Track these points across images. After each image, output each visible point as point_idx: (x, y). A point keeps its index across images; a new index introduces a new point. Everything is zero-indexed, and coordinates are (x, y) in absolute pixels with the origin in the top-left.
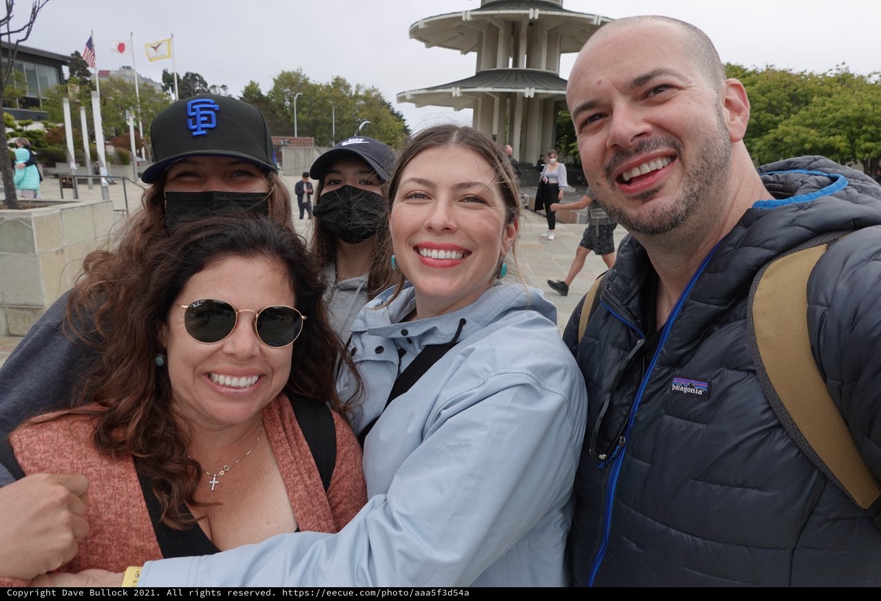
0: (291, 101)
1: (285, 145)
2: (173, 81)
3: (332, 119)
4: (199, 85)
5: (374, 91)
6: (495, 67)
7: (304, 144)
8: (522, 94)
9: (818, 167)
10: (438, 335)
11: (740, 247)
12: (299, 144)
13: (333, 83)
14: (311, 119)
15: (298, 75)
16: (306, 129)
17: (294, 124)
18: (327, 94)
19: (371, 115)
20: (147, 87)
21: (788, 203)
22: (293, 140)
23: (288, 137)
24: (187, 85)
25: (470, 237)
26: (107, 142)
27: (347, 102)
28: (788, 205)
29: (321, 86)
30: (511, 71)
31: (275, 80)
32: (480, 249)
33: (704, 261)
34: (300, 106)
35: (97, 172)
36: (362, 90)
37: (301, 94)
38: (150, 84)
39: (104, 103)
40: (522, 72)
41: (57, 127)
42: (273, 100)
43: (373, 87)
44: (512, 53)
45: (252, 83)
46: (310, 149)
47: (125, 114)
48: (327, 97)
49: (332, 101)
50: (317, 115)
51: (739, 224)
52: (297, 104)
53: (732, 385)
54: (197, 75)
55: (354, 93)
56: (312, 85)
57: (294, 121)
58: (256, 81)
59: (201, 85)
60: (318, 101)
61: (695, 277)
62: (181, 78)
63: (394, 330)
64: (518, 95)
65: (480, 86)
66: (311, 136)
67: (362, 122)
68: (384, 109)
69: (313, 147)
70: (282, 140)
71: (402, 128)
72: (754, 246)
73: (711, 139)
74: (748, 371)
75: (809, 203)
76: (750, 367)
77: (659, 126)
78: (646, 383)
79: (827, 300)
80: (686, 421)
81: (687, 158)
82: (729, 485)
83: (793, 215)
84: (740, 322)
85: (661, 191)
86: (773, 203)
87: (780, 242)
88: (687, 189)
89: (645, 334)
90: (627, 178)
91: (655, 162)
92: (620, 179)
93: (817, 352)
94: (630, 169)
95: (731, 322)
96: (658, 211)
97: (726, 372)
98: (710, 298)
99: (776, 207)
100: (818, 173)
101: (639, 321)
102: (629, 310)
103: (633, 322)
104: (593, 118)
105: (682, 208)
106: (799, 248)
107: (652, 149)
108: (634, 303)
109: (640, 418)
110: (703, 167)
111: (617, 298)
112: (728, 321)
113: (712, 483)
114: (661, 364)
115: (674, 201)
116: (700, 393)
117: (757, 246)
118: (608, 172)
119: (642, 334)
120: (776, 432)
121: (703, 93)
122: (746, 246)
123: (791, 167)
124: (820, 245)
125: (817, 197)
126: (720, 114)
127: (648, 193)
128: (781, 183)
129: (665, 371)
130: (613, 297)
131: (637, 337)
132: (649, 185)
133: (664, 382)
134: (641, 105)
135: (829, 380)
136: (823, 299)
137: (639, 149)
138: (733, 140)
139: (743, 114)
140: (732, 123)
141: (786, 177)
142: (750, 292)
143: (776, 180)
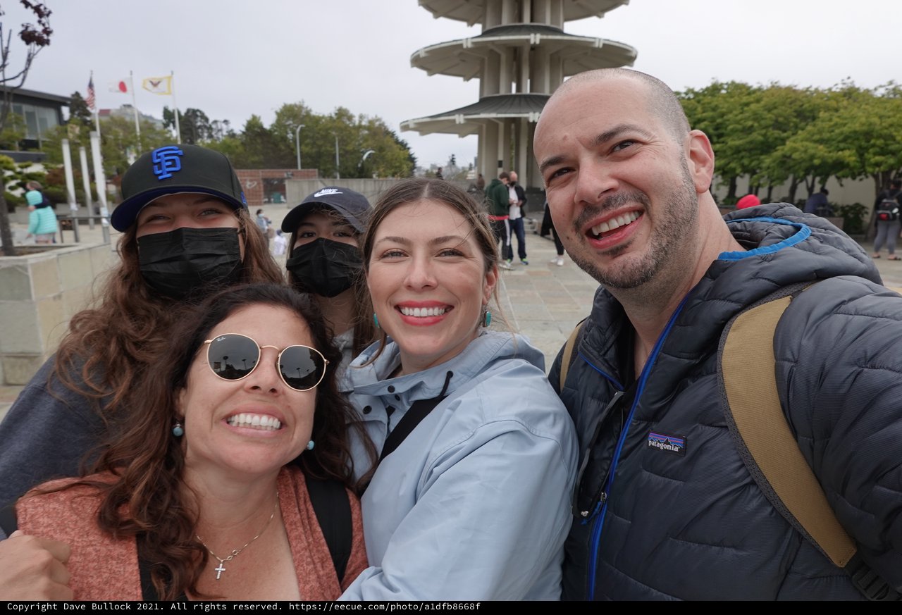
0: (294, 133)
1: (289, 178)
2: (174, 117)
3: (335, 150)
4: (201, 121)
5: (378, 120)
6: (498, 92)
7: (308, 178)
8: (527, 119)
9: (783, 215)
10: (426, 390)
11: (707, 300)
12: (303, 176)
13: (336, 114)
14: (314, 150)
15: (301, 107)
16: (309, 160)
17: (296, 157)
18: (330, 125)
19: (375, 145)
20: (148, 124)
21: (752, 255)
22: (297, 172)
23: (292, 170)
24: (189, 122)
25: (450, 291)
26: (109, 181)
27: (350, 133)
28: (751, 257)
29: (323, 117)
30: (514, 96)
31: (277, 113)
32: (462, 303)
33: (675, 314)
34: (303, 138)
35: (98, 212)
36: (366, 120)
37: (303, 126)
38: (150, 121)
39: (104, 142)
40: (526, 97)
41: (58, 169)
42: (276, 133)
43: (376, 116)
44: (515, 79)
45: (254, 117)
46: (313, 181)
47: (125, 153)
48: (330, 128)
49: (336, 132)
50: (320, 147)
51: (706, 276)
52: (300, 137)
53: (708, 441)
54: (198, 110)
55: (357, 123)
56: (314, 117)
57: (296, 153)
58: (257, 114)
59: (203, 120)
60: (321, 132)
61: (667, 329)
62: (183, 114)
63: (380, 388)
64: (522, 120)
65: (483, 112)
66: (315, 167)
67: (367, 151)
68: (388, 138)
69: (317, 179)
70: (285, 173)
71: (407, 156)
72: (720, 299)
73: (676, 194)
74: (722, 427)
75: (773, 255)
76: (723, 424)
77: (625, 181)
78: (624, 438)
79: (793, 355)
80: (663, 478)
81: (655, 213)
82: (707, 544)
83: (756, 268)
84: (712, 377)
85: (630, 247)
86: (738, 255)
87: (745, 295)
88: (656, 244)
89: (623, 386)
90: (596, 233)
91: (623, 217)
92: (589, 234)
93: (786, 408)
94: (598, 224)
95: (703, 375)
96: (629, 266)
97: (701, 428)
98: (681, 352)
99: (740, 258)
100: (784, 221)
101: (617, 372)
102: (606, 361)
103: (611, 374)
104: (560, 172)
105: (652, 263)
106: (765, 300)
107: (619, 204)
108: (611, 353)
109: (619, 474)
110: (670, 222)
111: (594, 348)
112: (701, 375)
113: (691, 542)
114: (638, 419)
115: (643, 256)
116: (676, 449)
117: (724, 300)
118: (577, 226)
119: (620, 386)
120: (749, 491)
121: (668, 147)
122: (713, 299)
123: (758, 214)
124: (784, 296)
125: (780, 248)
126: (685, 167)
127: (617, 249)
128: (747, 232)
129: (643, 425)
130: (590, 348)
131: (615, 388)
132: (618, 241)
133: (642, 437)
134: (607, 160)
135: (800, 438)
136: (789, 355)
137: (606, 205)
138: (699, 192)
139: (708, 165)
140: (698, 174)
141: (753, 225)
142: (719, 345)
143: (744, 228)
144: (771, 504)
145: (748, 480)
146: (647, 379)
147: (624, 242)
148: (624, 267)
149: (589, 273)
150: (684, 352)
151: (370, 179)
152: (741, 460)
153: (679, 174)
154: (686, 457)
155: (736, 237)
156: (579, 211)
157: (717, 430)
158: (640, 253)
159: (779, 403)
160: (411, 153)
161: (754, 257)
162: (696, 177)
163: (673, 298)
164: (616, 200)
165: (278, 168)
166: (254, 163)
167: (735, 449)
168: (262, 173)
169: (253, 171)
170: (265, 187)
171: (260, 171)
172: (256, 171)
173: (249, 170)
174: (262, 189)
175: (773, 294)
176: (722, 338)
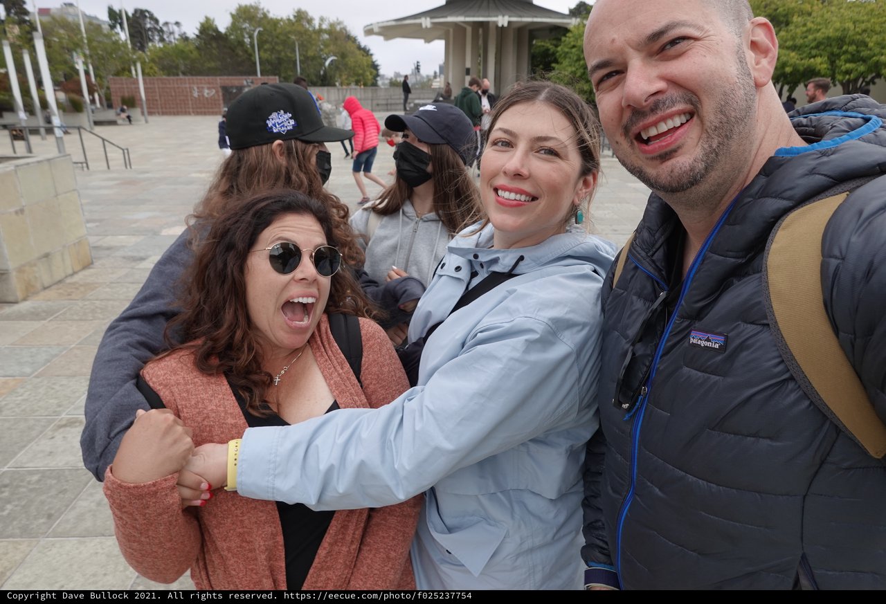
0: (251, 37)
2: (121, 18)
3: (296, 56)
4: (150, 23)
5: (338, 24)
9: (854, 108)
10: (500, 264)
11: (759, 198)
13: (295, 17)
14: (273, 57)
15: (257, 9)
16: (269, 67)
17: (255, 63)
18: (289, 28)
19: (337, 51)
20: (93, 25)
21: (813, 149)
22: (256, 79)
23: (251, 77)
24: (138, 23)
25: (538, 185)
26: (57, 88)
27: (311, 37)
28: (810, 152)
29: (281, 20)
31: (232, 15)
32: (546, 197)
33: (724, 214)
34: (261, 43)
35: (49, 121)
36: (326, 23)
37: (261, 29)
38: (96, 22)
39: (48, 45)
42: (231, 37)
43: (337, 20)
45: (208, 20)
47: (73, 57)
48: (289, 32)
49: (295, 36)
50: (280, 52)
51: (760, 173)
52: (258, 41)
53: (748, 338)
54: (146, 11)
55: (317, 27)
56: (272, 19)
57: (255, 59)
58: (211, 16)
59: (153, 22)
60: (280, 36)
61: (715, 229)
62: (130, 14)
63: (468, 253)
65: (450, 15)
66: (275, 75)
67: (328, 58)
68: (350, 43)
70: (244, 80)
71: (370, 63)
72: (771, 197)
73: (729, 92)
74: (764, 325)
75: (833, 149)
76: (765, 322)
77: (673, 82)
78: (667, 335)
79: (841, 252)
80: (703, 374)
81: (705, 114)
82: (742, 435)
83: (813, 163)
84: (757, 275)
85: (680, 151)
86: (795, 151)
87: (798, 192)
88: (706, 146)
89: (668, 286)
90: (645, 138)
91: (672, 120)
92: (638, 138)
93: (829, 305)
94: (646, 128)
95: (750, 275)
96: (677, 171)
97: (743, 326)
98: (728, 251)
99: (798, 154)
100: (853, 114)
101: (664, 273)
102: (653, 261)
103: (657, 274)
104: (609, 75)
105: (701, 166)
106: (819, 197)
107: (667, 107)
108: (659, 255)
109: (661, 368)
110: (721, 122)
111: (643, 249)
112: (747, 274)
113: (727, 433)
114: (682, 317)
115: (692, 159)
116: (717, 346)
117: (775, 197)
118: (626, 131)
119: (666, 287)
120: (788, 384)
121: (722, 41)
122: (764, 197)
123: (827, 108)
124: (840, 193)
125: (843, 142)
126: (742, 60)
127: (666, 154)
128: (813, 127)
129: (686, 324)
130: (638, 249)
131: (660, 288)
132: (668, 145)
133: (684, 334)
134: (656, 60)
135: (841, 334)
136: (836, 252)
137: (655, 108)
138: (758, 86)
139: (770, 55)
140: (757, 67)
141: (819, 120)
142: (767, 245)
143: (809, 123)
144: (809, 399)
145: (786, 376)
146: (693, 278)
147: (673, 147)
148: (672, 171)
149: (639, 178)
150: (731, 251)
151: (333, 88)
152: (781, 356)
153: (732, 69)
154: (726, 353)
155: (801, 133)
156: (627, 114)
157: (759, 328)
158: (689, 156)
159: (822, 301)
160: (374, 60)
161: (813, 151)
162: (754, 69)
163: (726, 198)
164: (664, 103)
165: (237, 76)
166: (210, 69)
167: (775, 346)
168: (220, 80)
169: (210, 78)
170: (224, 95)
171: (218, 78)
172: (214, 77)
173: (206, 78)
174: (221, 98)
175: (829, 191)
176: (770, 238)
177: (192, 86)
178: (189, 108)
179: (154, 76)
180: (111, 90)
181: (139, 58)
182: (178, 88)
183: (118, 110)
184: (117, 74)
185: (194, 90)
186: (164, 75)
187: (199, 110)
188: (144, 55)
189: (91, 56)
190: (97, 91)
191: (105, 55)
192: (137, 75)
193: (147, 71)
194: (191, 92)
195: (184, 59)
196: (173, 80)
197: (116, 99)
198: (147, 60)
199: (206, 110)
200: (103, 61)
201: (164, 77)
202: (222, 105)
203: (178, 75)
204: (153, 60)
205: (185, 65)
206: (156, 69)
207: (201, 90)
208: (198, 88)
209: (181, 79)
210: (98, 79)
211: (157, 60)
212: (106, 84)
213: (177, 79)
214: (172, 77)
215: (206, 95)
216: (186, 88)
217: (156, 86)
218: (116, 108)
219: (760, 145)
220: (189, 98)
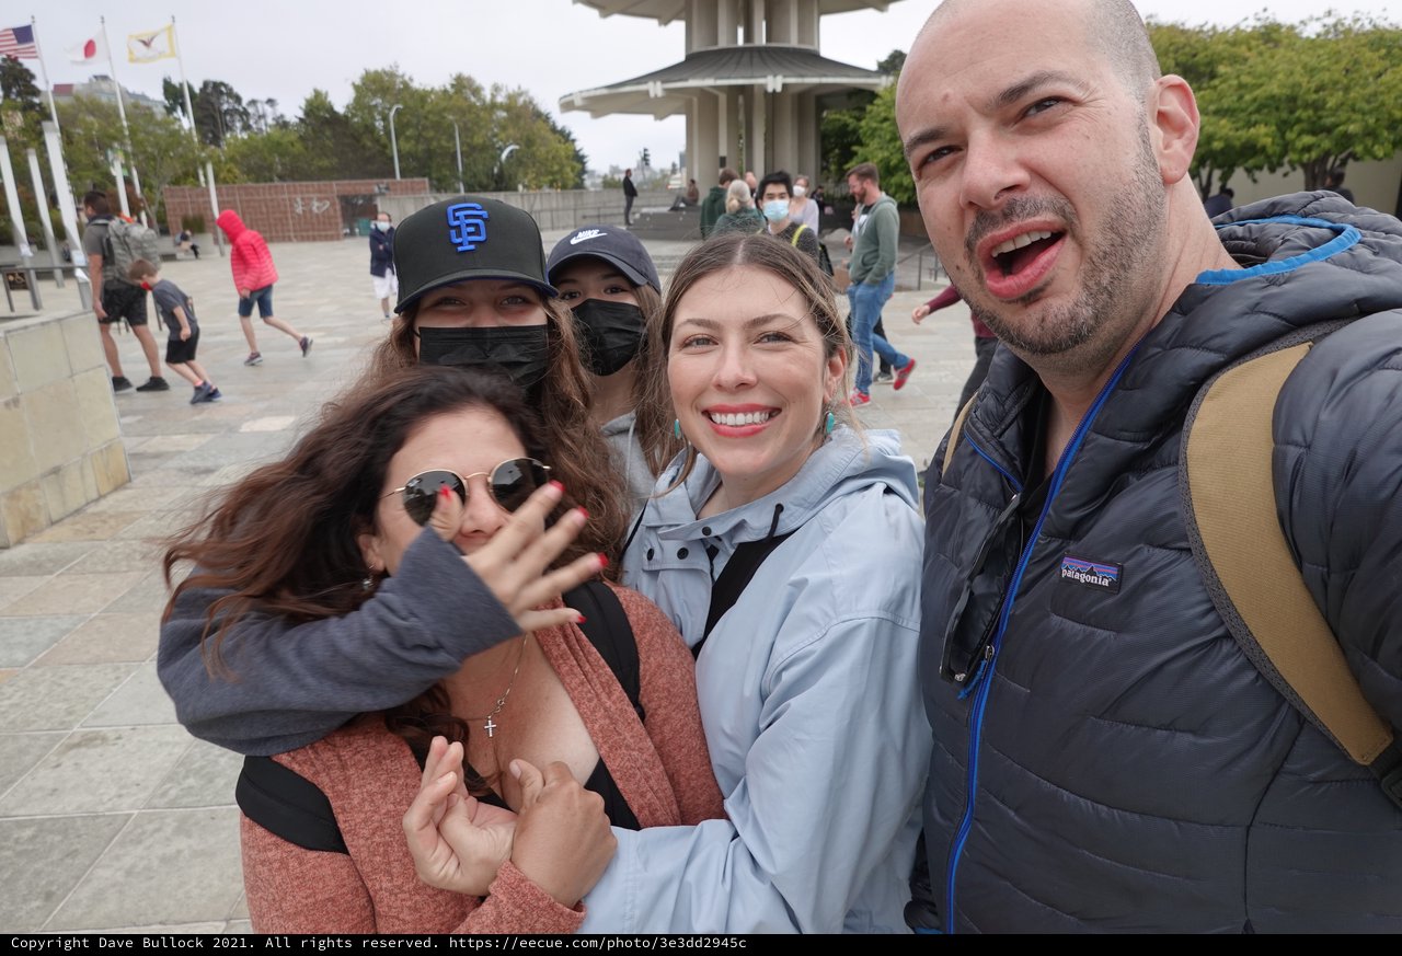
0: (385, 118)
1: (382, 194)
2: (182, 96)
3: (454, 145)
4: (228, 102)
5: (520, 95)
6: (716, 43)
7: (412, 189)
9: (1317, 211)
11: (1172, 348)
12: (406, 190)
13: (453, 86)
14: (420, 147)
15: (393, 76)
16: (413, 165)
17: (392, 159)
18: (444, 104)
19: (518, 136)
20: (139, 108)
21: (1253, 275)
22: (394, 184)
23: (385, 181)
24: (209, 102)
27: (478, 116)
28: (1252, 278)
29: (432, 91)
30: (742, 50)
31: (355, 87)
32: (792, 405)
33: (1117, 372)
34: (401, 127)
36: (501, 94)
37: (401, 106)
38: (144, 104)
39: (67, 140)
40: (760, 50)
42: (355, 119)
43: (518, 89)
44: (742, 21)
45: (318, 94)
46: (423, 198)
47: (105, 154)
48: (444, 109)
49: (454, 115)
50: (429, 141)
52: (395, 125)
53: (1157, 571)
54: (222, 84)
55: (488, 100)
56: (417, 91)
57: (392, 152)
58: (322, 88)
59: (232, 101)
60: (430, 116)
61: (1103, 396)
62: (197, 90)
63: (692, 531)
65: (692, 77)
66: (422, 175)
67: (506, 146)
68: (540, 123)
69: (429, 195)
70: (375, 185)
71: (571, 153)
72: (1191, 347)
73: (1122, 197)
74: (1182, 549)
75: (1287, 275)
76: (1184, 544)
77: (1039, 174)
78: (1026, 563)
79: (1304, 437)
80: (1083, 627)
81: (1085, 233)
82: (1148, 726)
83: (1256, 296)
84: (1171, 470)
86: (1228, 276)
87: (1233, 341)
88: (1090, 283)
89: (1024, 485)
93: (1287, 520)
95: (1156, 469)
96: (1050, 319)
97: (1147, 551)
98: (1121, 430)
99: (1232, 281)
100: (1317, 222)
101: (1018, 465)
102: (1002, 445)
103: (1007, 466)
104: (938, 154)
105: (1087, 313)
106: (1266, 349)
108: (1010, 434)
109: (1016, 615)
110: (1113, 245)
112: (1152, 468)
113: (1123, 723)
114: (1049, 534)
116: (1106, 582)
117: (1197, 348)
118: (969, 247)
119: (1020, 486)
120: (1222, 645)
121: (1116, 108)
122: (1180, 347)
123: (1276, 211)
124: (1299, 343)
125: (1302, 264)
126: (1145, 141)
128: (1253, 241)
129: (1055, 545)
130: (979, 425)
131: (1012, 488)
133: (1052, 562)
134: (1013, 133)
135: (1307, 565)
136: (1297, 436)
137: (1009, 213)
138: (1168, 182)
139: (1187, 134)
140: (1166, 152)
141: (1262, 230)
142: (1186, 423)
143: (1247, 235)
144: (1255, 668)
145: (1219, 631)
146: (1066, 473)
147: (1041, 282)
148: (1043, 320)
150: (1126, 431)
151: (514, 193)
152: (1210, 600)
154: (1121, 593)
155: (1231, 250)
157: (1173, 555)
158: (1066, 298)
159: (1275, 512)
160: (578, 149)
161: (1255, 278)
162: (1162, 155)
164: (1023, 207)
165: (363, 178)
166: (321, 169)
167: (1201, 583)
168: (338, 187)
169: (322, 183)
170: (343, 209)
171: (334, 183)
172: (327, 183)
173: (315, 183)
174: (339, 213)
175: (1282, 340)
176: (1190, 412)
177: (293, 196)
178: (289, 231)
179: (234, 183)
180: (167, 207)
181: (210, 157)
182: (272, 200)
183: (178, 237)
184: (176, 182)
185: (297, 202)
186: (250, 180)
187: (304, 234)
188: (218, 151)
189: (134, 155)
190: (144, 208)
191: (156, 153)
192: (207, 182)
193: (222, 176)
194: (291, 206)
195: (281, 155)
196: (264, 188)
197: (174, 221)
198: (223, 158)
199: (316, 233)
200: (152, 163)
201: (250, 184)
202: (341, 225)
203: (271, 180)
204: (232, 159)
205: (283, 165)
206: (236, 171)
207: (307, 202)
208: (303, 199)
209: (276, 187)
210: (146, 190)
211: (238, 157)
212: (158, 197)
213: (270, 187)
214: (262, 185)
215: (315, 209)
216: (283, 200)
217: (237, 197)
218: (174, 235)
219: (1174, 271)
220: (289, 215)
